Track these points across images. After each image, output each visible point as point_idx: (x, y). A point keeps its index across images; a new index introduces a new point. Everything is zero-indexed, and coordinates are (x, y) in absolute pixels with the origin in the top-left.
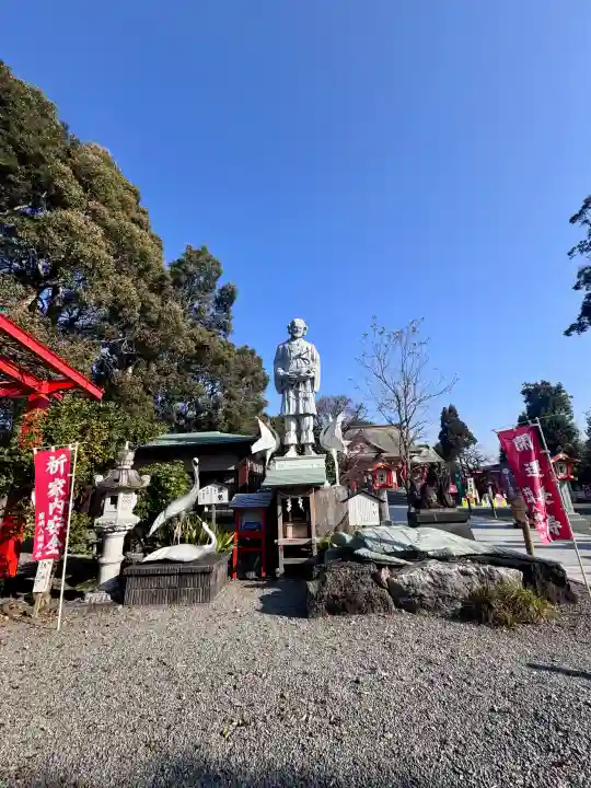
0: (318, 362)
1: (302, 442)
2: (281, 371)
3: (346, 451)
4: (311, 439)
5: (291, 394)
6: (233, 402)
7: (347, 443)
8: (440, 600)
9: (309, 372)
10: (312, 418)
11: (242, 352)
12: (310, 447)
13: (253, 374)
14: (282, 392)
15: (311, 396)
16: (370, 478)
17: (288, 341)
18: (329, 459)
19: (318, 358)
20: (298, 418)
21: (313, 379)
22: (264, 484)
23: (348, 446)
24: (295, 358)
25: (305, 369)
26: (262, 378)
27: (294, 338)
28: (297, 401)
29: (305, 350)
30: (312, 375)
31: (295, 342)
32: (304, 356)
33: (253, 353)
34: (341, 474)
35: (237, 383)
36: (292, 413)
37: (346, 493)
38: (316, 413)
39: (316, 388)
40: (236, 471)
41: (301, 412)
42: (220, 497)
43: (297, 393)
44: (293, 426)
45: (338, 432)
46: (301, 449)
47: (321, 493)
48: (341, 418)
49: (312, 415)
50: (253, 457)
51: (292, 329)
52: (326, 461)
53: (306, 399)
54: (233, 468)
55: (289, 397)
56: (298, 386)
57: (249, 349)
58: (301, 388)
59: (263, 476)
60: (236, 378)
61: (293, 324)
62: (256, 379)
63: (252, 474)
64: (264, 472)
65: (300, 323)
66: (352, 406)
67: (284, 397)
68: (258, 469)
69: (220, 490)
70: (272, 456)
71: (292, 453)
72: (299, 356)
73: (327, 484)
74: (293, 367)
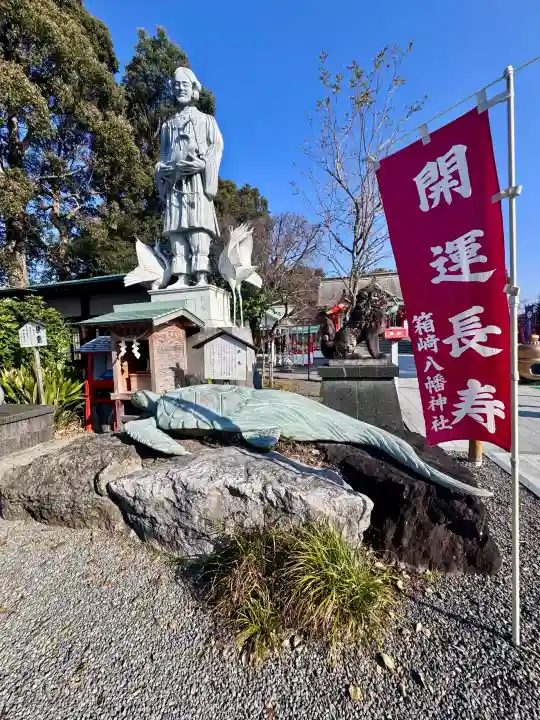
8: (181, 532)
20: (187, 236)
28: (180, 208)
42: (39, 338)
44: (180, 248)
53: (192, 205)
69: (38, 329)
71: (181, 283)
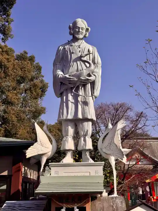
0: (100, 66)
1: (79, 148)
2: (60, 73)
3: (124, 160)
4: (89, 145)
5: (70, 98)
6: (10, 108)
7: (126, 151)
9: (89, 75)
10: (90, 123)
11: (22, 57)
12: (88, 154)
13: (32, 80)
14: (61, 95)
15: (91, 101)
16: (148, 189)
17: (69, 43)
18: (107, 168)
19: (100, 61)
20: (76, 122)
21: (93, 84)
22: (38, 191)
23: (127, 155)
24: (76, 60)
25: (85, 72)
26: (40, 85)
27: (75, 39)
29: (86, 52)
30: (92, 78)
31: (76, 44)
32: (85, 59)
33: (32, 59)
34: (119, 183)
35: (14, 89)
36: (70, 117)
37: (124, 205)
38: (95, 119)
39: (97, 93)
40: (9, 177)
41: (80, 116)
43: (76, 97)
44: (71, 131)
45: (118, 140)
46: (78, 155)
47: (97, 203)
48: (121, 125)
49: (91, 120)
50: (28, 162)
51: (74, 31)
52: (104, 170)
53: (85, 103)
54: (5, 173)
55: (67, 100)
56: (77, 89)
57: (28, 55)
58: (81, 92)
59: (37, 183)
60: (14, 84)
61: (75, 24)
62: (35, 86)
63: (26, 180)
64: (39, 177)
65: (82, 23)
66: (131, 114)
67: (62, 99)
68: (32, 175)
70: (47, 161)
71: (68, 159)
72: (80, 58)
73: (105, 194)
74: (73, 69)
